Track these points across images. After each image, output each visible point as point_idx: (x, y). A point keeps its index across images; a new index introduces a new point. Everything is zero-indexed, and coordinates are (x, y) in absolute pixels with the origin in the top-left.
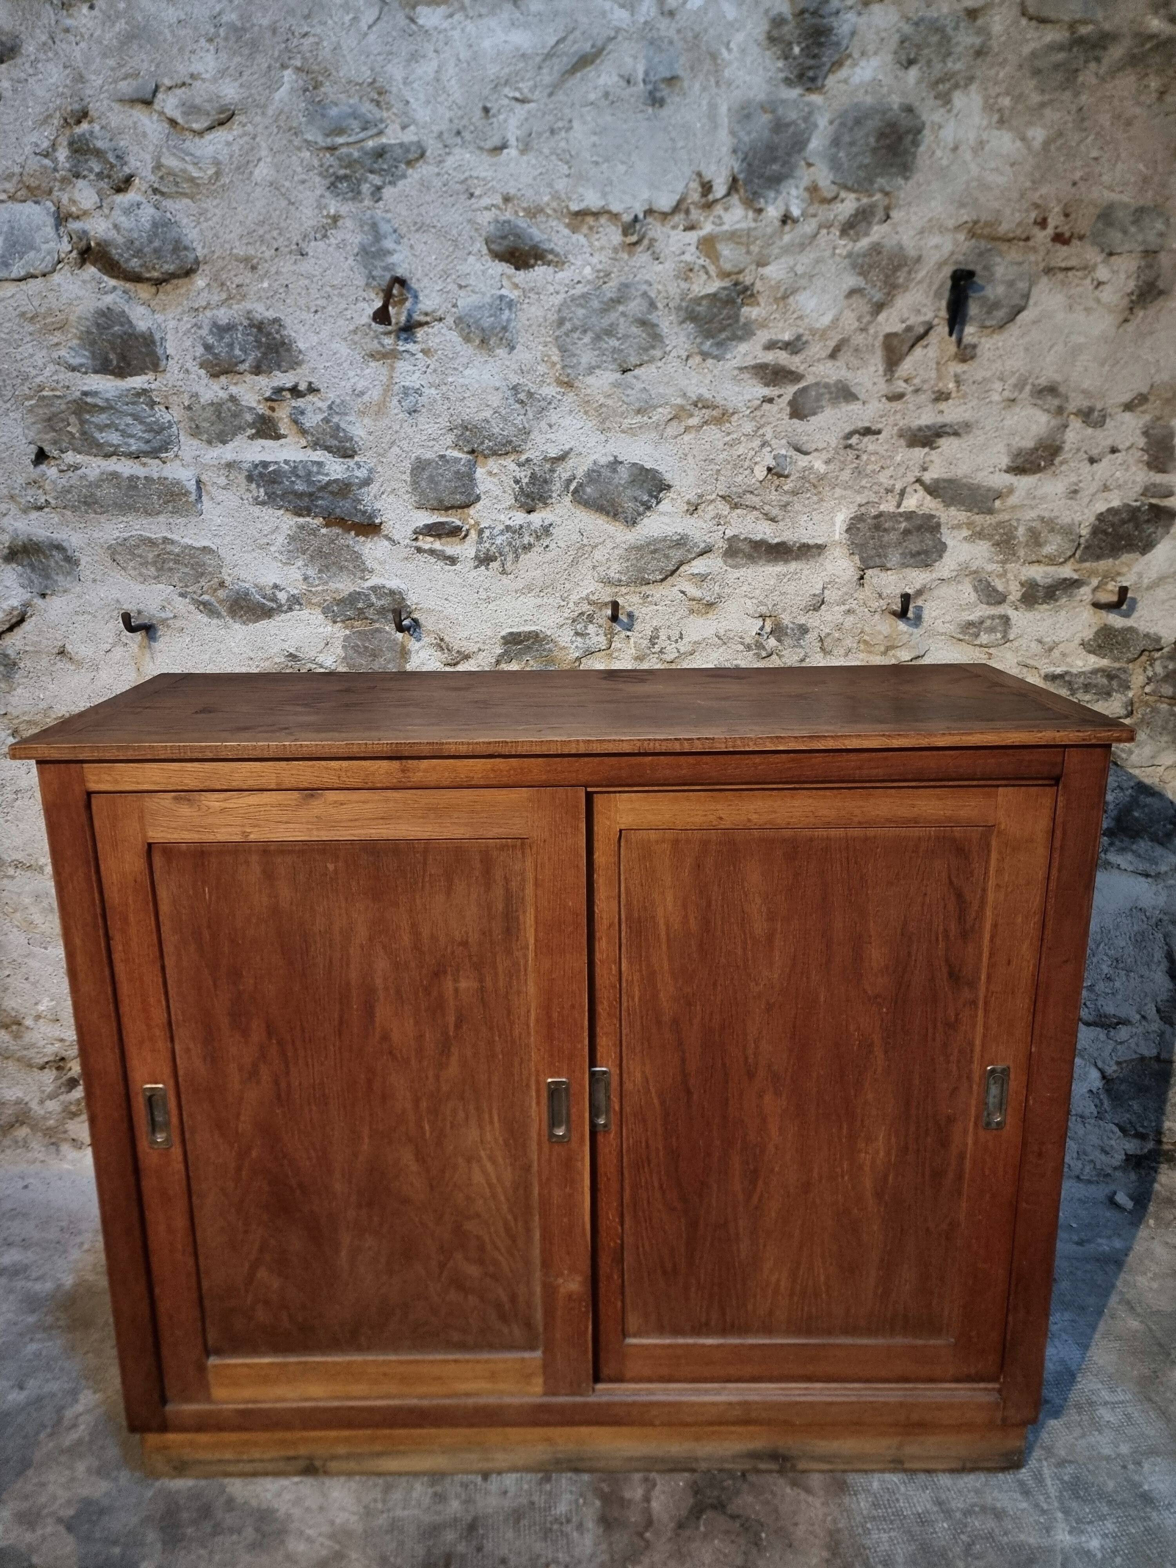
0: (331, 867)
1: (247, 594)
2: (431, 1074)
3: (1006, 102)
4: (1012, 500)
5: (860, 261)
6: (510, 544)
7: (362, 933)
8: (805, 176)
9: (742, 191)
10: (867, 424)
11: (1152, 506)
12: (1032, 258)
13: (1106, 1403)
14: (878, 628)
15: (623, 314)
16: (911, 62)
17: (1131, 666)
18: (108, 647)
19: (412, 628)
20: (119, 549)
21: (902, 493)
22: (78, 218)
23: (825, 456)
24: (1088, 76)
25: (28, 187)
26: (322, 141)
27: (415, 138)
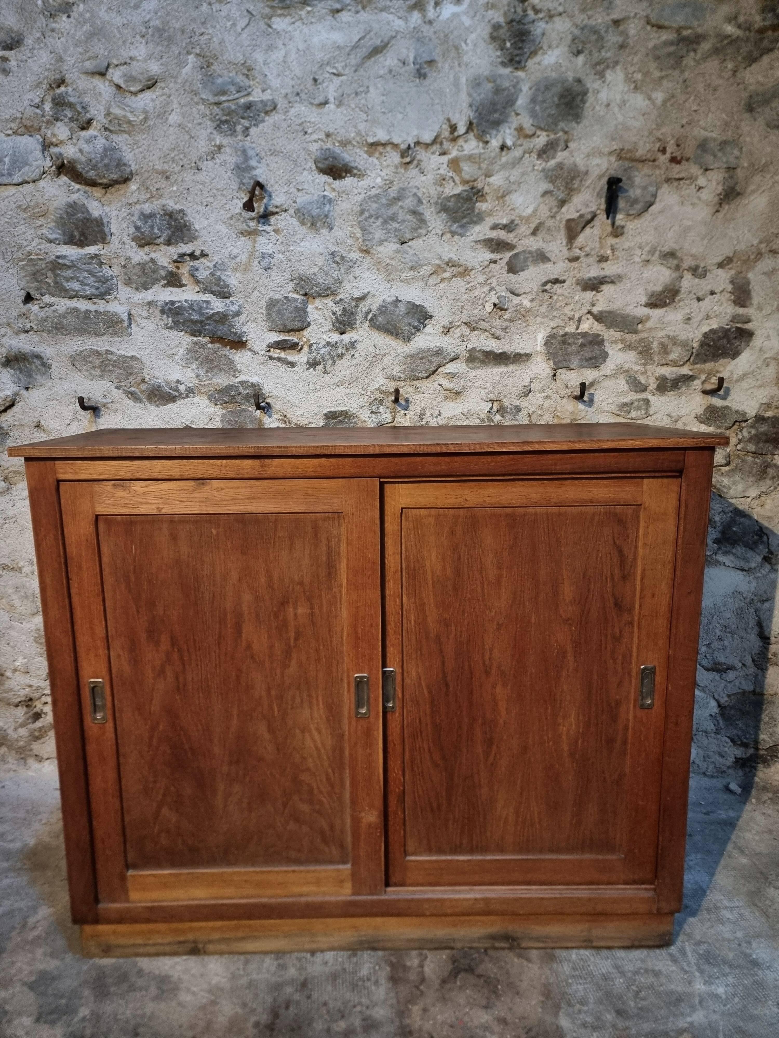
0: (214, 532)
1: (159, 387)
2: (278, 671)
3: (639, 76)
4: (649, 325)
5: (550, 174)
6: (329, 353)
7: (235, 576)
8: (514, 121)
9: (475, 131)
10: (556, 277)
11: (738, 328)
12: (658, 172)
13: (726, 908)
14: (566, 407)
15: (401, 207)
16: (579, 52)
17: (728, 432)
18: (68, 422)
19: (266, 408)
20: (77, 358)
21: (580, 320)
22: (56, 145)
23: (530, 297)
24: (689, 61)
25: (25, 126)
26: (212, 99)
27: (270, 98)
